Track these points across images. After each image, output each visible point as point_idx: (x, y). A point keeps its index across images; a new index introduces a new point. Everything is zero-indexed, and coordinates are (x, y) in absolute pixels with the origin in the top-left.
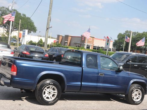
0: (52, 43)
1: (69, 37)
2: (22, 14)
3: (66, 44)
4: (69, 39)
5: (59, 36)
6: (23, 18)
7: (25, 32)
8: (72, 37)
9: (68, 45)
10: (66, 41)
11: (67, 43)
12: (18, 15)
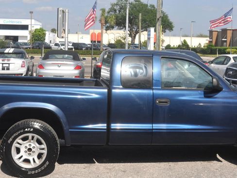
0: (200, 44)
1: (228, 31)
2: (149, 5)
3: (225, 43)
4: (229, 34)
5: (211, 32)
6: (151, 10)
7: (150, 31)
8: (234, 32)
9: (228, 46)
10: (223, 40)
11: (226, 41)
12: (142, 7)
